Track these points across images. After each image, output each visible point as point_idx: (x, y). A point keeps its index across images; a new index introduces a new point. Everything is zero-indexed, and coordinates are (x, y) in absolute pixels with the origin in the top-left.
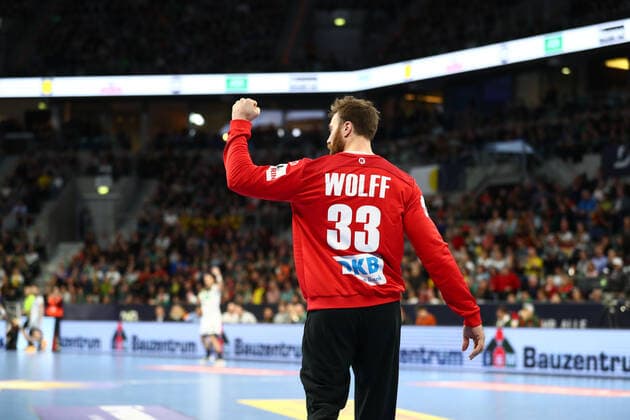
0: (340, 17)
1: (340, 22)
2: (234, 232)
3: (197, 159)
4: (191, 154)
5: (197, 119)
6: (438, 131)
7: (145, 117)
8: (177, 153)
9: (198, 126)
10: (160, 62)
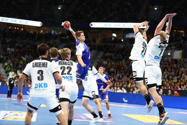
0: (156, 8)
1: (156, 9)
2: (124, 67)
3: (114, 46)
4: (112, 45)
5: (114, 35)
6: (182, 40)
7: (100, 34)
8: (109, 44)
9: (115, 37)
10: (105, 19)
